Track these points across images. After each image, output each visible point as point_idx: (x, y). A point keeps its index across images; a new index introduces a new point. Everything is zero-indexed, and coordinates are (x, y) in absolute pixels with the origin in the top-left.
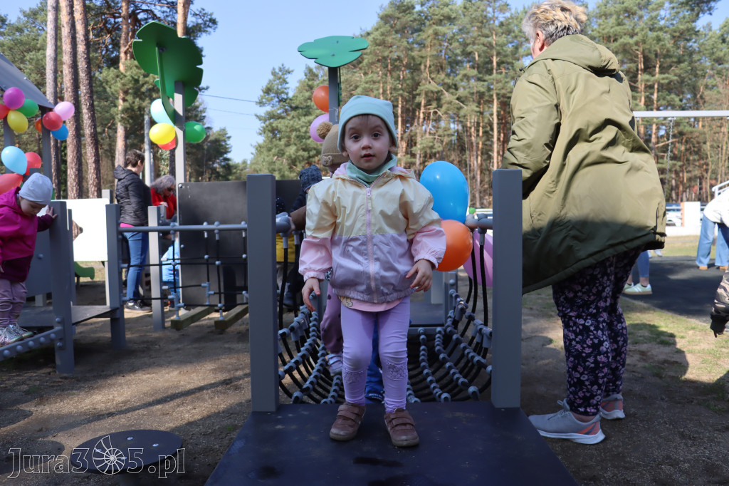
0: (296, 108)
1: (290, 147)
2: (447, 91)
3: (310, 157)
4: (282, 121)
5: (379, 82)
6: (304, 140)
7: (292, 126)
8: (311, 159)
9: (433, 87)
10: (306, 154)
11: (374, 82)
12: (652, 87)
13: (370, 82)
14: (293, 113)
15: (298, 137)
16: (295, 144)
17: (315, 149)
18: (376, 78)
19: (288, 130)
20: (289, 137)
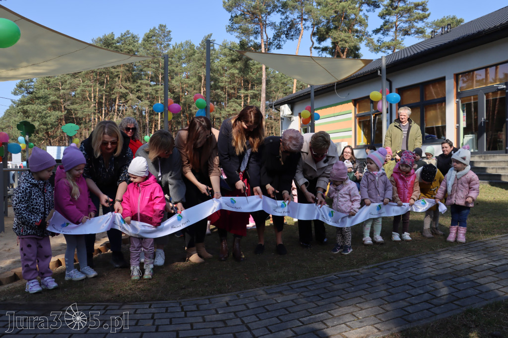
0: (38, 98)
1: (35, 122)
2: (131, 93)
3: (47, 129)
4: (31, 106)
5: (91, 86)
6: (44, 119)
7: (37, 110)
8: (49, 130)
9: (124, 91)
10: (45, 127)
11: (88, 86)
12: (247, 96)
13: (86, 86)
14: (37, 101)
15: (40, 117)
16: (38, 121)
17: (51, 124)
18: (89, 83)
19: (34, 112)
20: (34, 117)
